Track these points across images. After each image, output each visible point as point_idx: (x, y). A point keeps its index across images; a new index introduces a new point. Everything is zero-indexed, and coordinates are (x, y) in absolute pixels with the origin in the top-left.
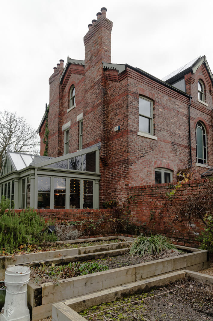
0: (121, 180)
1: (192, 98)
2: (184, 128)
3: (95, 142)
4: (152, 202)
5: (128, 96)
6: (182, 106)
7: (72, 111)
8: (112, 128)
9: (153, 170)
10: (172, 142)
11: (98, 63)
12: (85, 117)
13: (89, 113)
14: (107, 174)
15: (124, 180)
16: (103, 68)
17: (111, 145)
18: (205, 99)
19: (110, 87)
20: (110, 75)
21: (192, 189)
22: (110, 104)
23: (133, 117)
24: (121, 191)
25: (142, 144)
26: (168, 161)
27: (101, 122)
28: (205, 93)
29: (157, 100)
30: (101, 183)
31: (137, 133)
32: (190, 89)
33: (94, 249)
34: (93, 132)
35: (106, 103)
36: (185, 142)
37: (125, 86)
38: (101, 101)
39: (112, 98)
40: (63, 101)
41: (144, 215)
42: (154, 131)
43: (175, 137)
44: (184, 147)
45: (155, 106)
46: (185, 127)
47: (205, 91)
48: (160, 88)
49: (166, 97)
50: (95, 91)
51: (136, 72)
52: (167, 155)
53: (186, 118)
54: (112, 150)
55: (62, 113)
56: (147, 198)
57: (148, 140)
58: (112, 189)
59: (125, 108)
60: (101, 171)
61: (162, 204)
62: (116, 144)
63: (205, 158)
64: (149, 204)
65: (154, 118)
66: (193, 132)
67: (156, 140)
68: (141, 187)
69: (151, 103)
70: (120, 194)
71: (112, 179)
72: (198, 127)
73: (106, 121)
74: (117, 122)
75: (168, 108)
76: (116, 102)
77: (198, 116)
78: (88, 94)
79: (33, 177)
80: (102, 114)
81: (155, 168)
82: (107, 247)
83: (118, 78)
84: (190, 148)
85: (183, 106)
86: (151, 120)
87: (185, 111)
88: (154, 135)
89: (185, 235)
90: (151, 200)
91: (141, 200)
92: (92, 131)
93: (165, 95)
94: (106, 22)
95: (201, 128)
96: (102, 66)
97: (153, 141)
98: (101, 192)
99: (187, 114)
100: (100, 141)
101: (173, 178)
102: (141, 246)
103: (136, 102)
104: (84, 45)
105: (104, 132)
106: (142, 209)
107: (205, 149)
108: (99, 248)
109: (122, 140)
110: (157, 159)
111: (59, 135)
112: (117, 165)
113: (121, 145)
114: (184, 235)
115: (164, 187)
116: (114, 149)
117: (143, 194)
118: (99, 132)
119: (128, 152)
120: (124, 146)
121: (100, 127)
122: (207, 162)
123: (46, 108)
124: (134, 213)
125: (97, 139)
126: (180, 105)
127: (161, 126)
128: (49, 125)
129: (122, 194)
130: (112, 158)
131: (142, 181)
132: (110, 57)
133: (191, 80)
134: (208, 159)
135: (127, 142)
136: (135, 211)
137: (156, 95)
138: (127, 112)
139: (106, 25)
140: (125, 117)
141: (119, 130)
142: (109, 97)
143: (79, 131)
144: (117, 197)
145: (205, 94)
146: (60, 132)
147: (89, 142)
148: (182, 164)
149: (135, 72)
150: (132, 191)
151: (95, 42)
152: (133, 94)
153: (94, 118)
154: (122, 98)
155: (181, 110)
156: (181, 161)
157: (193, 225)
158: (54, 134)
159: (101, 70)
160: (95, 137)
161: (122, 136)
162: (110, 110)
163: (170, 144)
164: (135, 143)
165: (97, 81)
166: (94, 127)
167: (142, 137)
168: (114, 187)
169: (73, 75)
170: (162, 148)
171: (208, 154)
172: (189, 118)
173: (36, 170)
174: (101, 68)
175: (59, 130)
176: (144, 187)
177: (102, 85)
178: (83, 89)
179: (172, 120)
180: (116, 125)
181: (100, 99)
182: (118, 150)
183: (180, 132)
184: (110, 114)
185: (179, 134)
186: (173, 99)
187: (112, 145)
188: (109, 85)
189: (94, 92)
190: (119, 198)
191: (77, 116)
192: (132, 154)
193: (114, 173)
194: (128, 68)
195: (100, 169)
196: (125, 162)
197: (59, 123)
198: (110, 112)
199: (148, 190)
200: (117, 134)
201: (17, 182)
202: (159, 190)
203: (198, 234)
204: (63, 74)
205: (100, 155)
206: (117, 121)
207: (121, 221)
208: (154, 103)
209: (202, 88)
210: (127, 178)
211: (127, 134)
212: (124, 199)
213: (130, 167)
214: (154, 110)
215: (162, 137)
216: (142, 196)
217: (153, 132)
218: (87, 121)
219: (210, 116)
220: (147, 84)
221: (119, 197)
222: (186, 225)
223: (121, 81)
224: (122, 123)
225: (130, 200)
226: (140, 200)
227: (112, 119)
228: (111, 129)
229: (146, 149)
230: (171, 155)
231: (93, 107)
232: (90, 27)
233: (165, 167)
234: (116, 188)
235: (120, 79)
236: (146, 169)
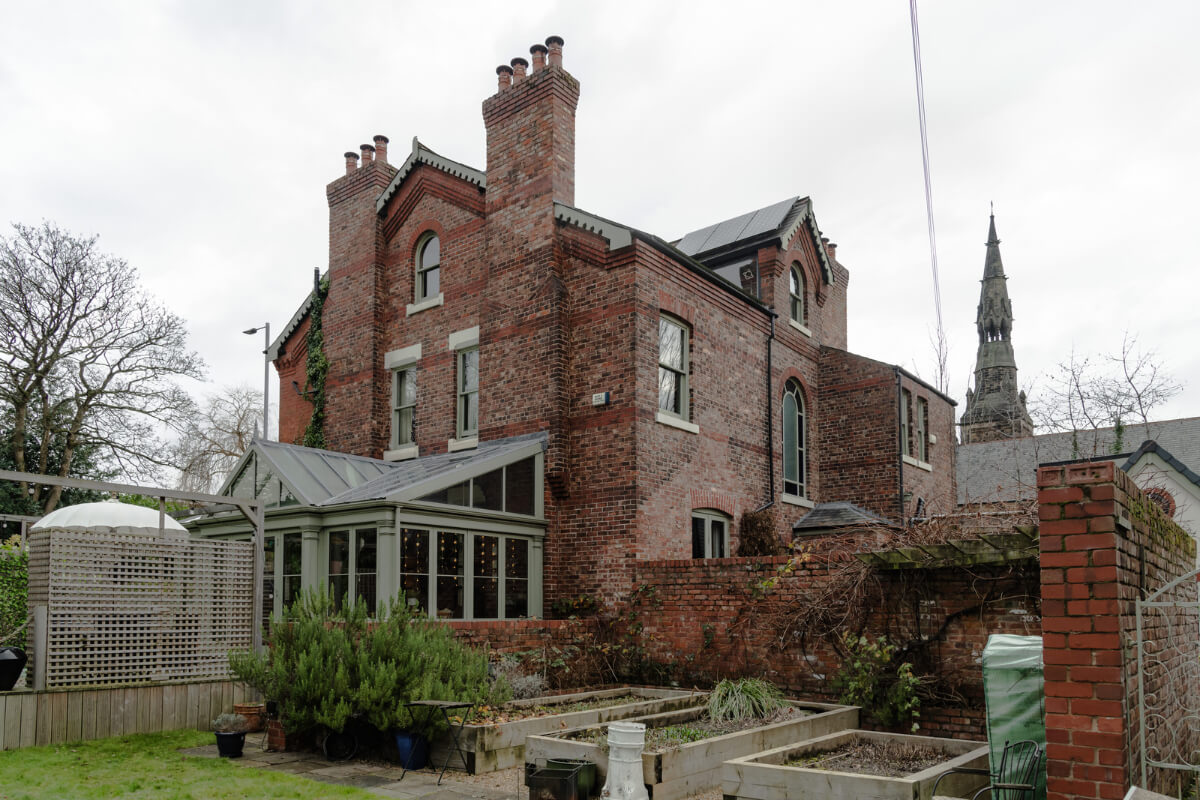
0: (611, 541)
1: (777, 317)
2: (756, 398)
3: (527, 428)
4: (706, 603)
5: (634, 314)
6: (752, 338)
7: (427, 312)
8: (584, 394)
9: (688, 515)
10: (731, 438)
11: (537, 199)
12: (489, 346)
13: (505, 338)
14: (563, 522)
15: (620, 542)
16: (556, 219)
17: (578, 442)
18: (806, 318)
19: (577, 277)
20: (576, 244)
21: (811, 575)
22: (576, 325)
23: (646, 372)
24: (610, 571)
25: (665, 445)
26: (722, 491)
27: (548, 374)
28: (806, 299)
29: (698, 323)
30: (550, 545)
31: (653, 415)
32: (772, 290)
33: (624, 712)
34: (518, 397)
35: (566, 321)
36: (757, 439)
37: (627, 286)
38: (548, 312)
39: (583, 310)
40: (390, 272)
41: (682, 635)
42: (691, 409)
43: (737, 424)
44: (758, 452)
45: (695, 342)
46: (758, 396)
47: (805, 293)
48: (707, 292)
49: (719, 316)
50: (527, 277)
51: (656, 252)
52: (719, 474)
53: (762, 370)
54: (583, 455)
55: (383, 310)
56: (690, 592)
57: (680, 435)
58: (582, 563)
59: (626, 346)
60: (549, 513)
61: (732, 609)
62: (595, 441)
63: (801, 481)
64: (698, 606)
65: (691, 373)
66: (776, 409)
67: (695, 434)
68: (673, 565)
69: (682, 332)
70: (608, 579)
71: (579, 535)
72: (787, 393)
73: (565, 371)
74: (600, 381)
75: (722, 347)
76: (599, 323)
77: (789, 364)
78: (501, 282)
79: (388, 530)
80: (551, 353)
81: (694, 510)
82: (645, 709)
83: (607, 259)
84: (769, 452)
85: (756, 339)
86: (682, 377)
87: (760, 352)
88: (691, 419)
89: (793, 681)
90: (703, 597)
91: (675, 595)
92: (514, 394)
93: (716, 309)
94: (563, 82)
95: (794, 395)
96: (554, 213)
97: (689, 436)
98: (547, 572)
99: (763, 359)
100: (546, 428)
101: (732, 535)
102: (731, 700)
103: (653, 331)
104: (484, 125)
105: (560, 403)
106: (678, 620)
107: (801, 453)
108: (631, 711)
109: (615, 431)
110: (697, 484)
111: (375, 384)
112: (600, 500)
113: (611, 446)
114: (788, 680)
115: (738, 568)
116: (590, 455)
117: (680, 581)
118: (543, 399)
119: (634, 468)
120: (622, 449)
121: (547, 387)
122: (805, 490)
123: (318, 283)
124: (654, 630)
125: (536, 421)
126: (747, 336)
127: (707, 396)
128: (327, 340)
129: (616, 581)
130: (583, 478)
131: (664, 544)
132: (573, 184)
133: (776, 267)
134: (808, 482)
135: (632, 439)
136: (654, 625)
137: (697, 311)
138: (634, 359)
139: (562, 92)
140: (626, 370)
141: (608, 403)
142: (572, 303)
143: (455, 380)
144: (600, 586)
145: (806, 303)
146: (378, 373)
147: (505, 424)
148: (751, 497)
149: (652, 250)
150: (647, 572)
151: (530, 134)
152: (645, 308)
153: (523, 355)
154: (615, 317)
155: (751, 350)
156: (750, 489)
157: (811, 658)
158: (352, 376)
159: (548, 221)
160: (527, 414)
161: (616, 422)
162: (576, 343)
163: (726, 445)
164: (651, 443)
165: (536, 251)
166: (524, 382)
167: (666, 426)
168: (588, 558)
169: (428, 201)
170: (708, 454)
171: (808, 468)
172: (769, 372)
173: (398, 510)
174: (549, 217)
175: (375, 368)
176: (682, 565)
177: (553, 269)
178: (473, 255)
179: (730, 379)
180: (597, 388)
181: (546, 308)
182: (602, 458)
183: (747, 411)
184: (576, 353)
185: (747, 415)
186: (734, 321)
187: (582, 442)
188: (571, 269)
189: (521, 280)
190: (604, 590)
191: (451, 336)
192: (643, 473)
193: (590, 520)
194: (638, 241)
195: (546, 508)
196: (625, 493)
197: (375, 345)
198: (576, 347)
199: (694, 573)
200: (600, 415)
201: (310, 538)
202: (726, 574)
203: (823, 676)
204: (392, 189)
205: (546, 466)
206: (598, 376)
207: (620, 650)
208: (691, 332)
209: (797, 284)
210: (630, 536)
211: (634, 419)
212: (622, 594)
213: (640, 507)
214: (691, 351)
215: (709, 424)
216: (678, 587)
217: (688, 412)
218: (498, 362)
219: (815, 365)
220: (677, 281)
221: (603, 587)
222: (795, 658)
223: (613, 268)
224: (616, 387)
225: (640, 600)
226: (670, 598)
227: (582, 368)
228: (578, 395)
229: (674, 458)
230: (728, 473)
231: (520, 325)
232: (502, 73)
233: (715, 507)
234: (595, 562)
235: (611, 263)
236: (674, 513)
